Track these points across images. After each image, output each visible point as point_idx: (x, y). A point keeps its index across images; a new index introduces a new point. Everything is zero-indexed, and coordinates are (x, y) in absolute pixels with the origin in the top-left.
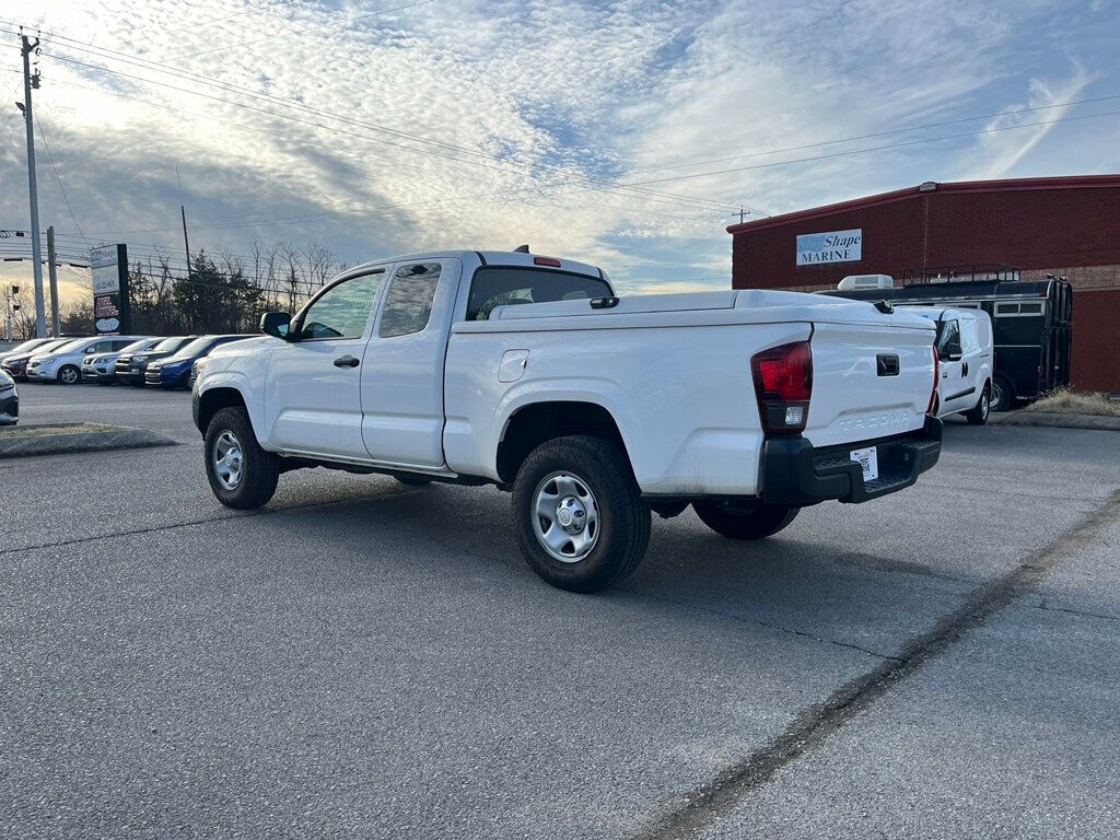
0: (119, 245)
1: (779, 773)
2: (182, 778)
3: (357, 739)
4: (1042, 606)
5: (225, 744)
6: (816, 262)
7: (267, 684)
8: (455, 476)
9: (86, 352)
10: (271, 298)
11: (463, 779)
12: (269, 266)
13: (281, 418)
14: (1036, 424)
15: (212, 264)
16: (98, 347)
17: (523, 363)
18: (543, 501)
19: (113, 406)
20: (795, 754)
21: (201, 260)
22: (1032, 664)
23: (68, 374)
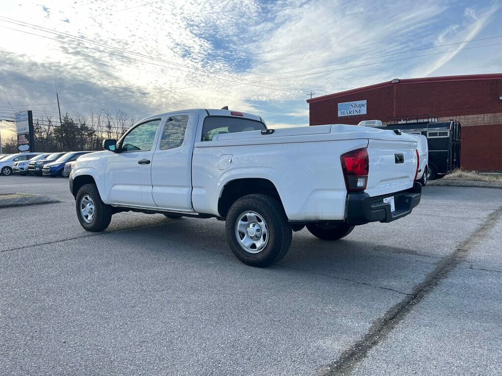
0: (29, 111)
1: (370, 353)
2: (80, 365)
3: (164, 343)
4: (471, 268)
5: (100, 347)
6: (347, 115)
7: (117, 316)
8: (197, 214)
9: (14, 160)
10: (99, 135)
11: (219, 362)
12: (98, 120)
13: (113, 189)
14: (448, 185)
15: (71, 119)
16: (20, 158)
17: (230, 161)
18: (241, 225)
19: (27, 185)
20: (375, 343)
21: (66, 118)
22: (473, 295)
23: (6, 171)
